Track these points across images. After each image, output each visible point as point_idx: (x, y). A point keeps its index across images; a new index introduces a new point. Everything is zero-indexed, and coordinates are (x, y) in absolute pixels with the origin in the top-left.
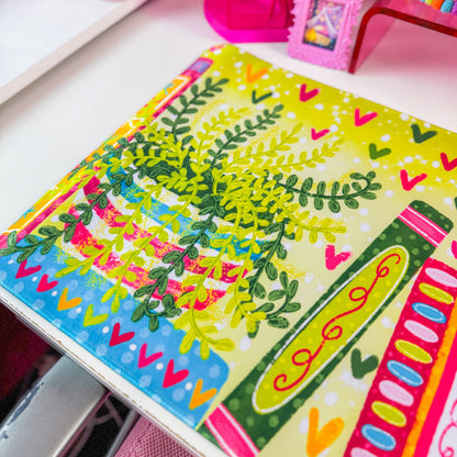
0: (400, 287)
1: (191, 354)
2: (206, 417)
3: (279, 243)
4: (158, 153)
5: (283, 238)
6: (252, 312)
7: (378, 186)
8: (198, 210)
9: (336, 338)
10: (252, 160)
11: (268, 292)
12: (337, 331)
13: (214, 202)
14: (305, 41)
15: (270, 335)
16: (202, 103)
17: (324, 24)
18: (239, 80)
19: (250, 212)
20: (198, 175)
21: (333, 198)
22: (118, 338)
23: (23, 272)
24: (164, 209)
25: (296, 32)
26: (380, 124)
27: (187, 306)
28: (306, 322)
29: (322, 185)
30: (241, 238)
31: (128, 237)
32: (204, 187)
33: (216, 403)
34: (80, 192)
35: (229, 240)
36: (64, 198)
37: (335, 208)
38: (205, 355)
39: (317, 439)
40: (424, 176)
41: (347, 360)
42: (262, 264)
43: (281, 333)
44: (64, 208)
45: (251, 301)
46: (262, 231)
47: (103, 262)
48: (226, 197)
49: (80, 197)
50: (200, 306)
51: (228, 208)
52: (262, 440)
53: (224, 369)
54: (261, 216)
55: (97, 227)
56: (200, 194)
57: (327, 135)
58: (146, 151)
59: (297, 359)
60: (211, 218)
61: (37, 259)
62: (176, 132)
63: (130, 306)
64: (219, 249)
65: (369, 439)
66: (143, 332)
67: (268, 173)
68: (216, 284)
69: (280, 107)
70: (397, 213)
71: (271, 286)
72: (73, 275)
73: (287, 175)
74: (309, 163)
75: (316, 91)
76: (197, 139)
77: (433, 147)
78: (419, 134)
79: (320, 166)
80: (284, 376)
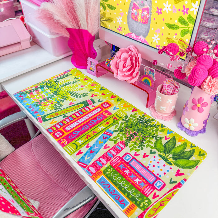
0: (79, 109)
1: (40, 111)
2: (38, 118)
4: (51, 84)
7: (87, 95)
8: (53, 94)
10: (67, 88)
12: (64, 112)
13: (56, 93)
14: (90, 70)
15: (54, 111)
16: (64, 78)
17: (93, 67)
18: (74, 75)
20: (56, 89)
21: (78, 96)
22: (30, 107)
23: (20, 96)
24: (47, 92)
25: (88, 67)
26: (95, 86)
27: (43, 105)
28: (60, 110)
29: (77, 94)
30: (57, 99)
31: (39, 95)
33: (40, 116)
34: (34, 87)
35: (55, 99)
36: (31, 88)
37: (77, 97)
38: (42, 111)
39: (52, 123)
40: (96, 95)
41: (63, 115)
43: (55, 111)
44: (30, 89)
46: (62, 98)
47: (33, 98)
48: (59, 92)
49: (34, 88)
50: (45, 106)
51: (58, 94)
52: (44, 121)
53: (44, 113)
54: (63, 96)
55: (35, 93)
56: (55, 91)
57: (84, 86)
58: (49, 84)
59: (56, 114)
61: (23, 95)
62: (56, 81)
63: (34, 104)
64: (53, 99)
65: (60, 124)
66: (34, 107)
67: (69, 90)
68: (49, 104)
69: (79, 81)
70: (87, 100)
71: (58, 105)
72: (27, 99)
73: (72, 91)
74: (77, 90)
75: (88, 79)
76: (59, 83)
77: (102, 91)
78: (101, 89)
79: (79, 91)
80: (52, 116)
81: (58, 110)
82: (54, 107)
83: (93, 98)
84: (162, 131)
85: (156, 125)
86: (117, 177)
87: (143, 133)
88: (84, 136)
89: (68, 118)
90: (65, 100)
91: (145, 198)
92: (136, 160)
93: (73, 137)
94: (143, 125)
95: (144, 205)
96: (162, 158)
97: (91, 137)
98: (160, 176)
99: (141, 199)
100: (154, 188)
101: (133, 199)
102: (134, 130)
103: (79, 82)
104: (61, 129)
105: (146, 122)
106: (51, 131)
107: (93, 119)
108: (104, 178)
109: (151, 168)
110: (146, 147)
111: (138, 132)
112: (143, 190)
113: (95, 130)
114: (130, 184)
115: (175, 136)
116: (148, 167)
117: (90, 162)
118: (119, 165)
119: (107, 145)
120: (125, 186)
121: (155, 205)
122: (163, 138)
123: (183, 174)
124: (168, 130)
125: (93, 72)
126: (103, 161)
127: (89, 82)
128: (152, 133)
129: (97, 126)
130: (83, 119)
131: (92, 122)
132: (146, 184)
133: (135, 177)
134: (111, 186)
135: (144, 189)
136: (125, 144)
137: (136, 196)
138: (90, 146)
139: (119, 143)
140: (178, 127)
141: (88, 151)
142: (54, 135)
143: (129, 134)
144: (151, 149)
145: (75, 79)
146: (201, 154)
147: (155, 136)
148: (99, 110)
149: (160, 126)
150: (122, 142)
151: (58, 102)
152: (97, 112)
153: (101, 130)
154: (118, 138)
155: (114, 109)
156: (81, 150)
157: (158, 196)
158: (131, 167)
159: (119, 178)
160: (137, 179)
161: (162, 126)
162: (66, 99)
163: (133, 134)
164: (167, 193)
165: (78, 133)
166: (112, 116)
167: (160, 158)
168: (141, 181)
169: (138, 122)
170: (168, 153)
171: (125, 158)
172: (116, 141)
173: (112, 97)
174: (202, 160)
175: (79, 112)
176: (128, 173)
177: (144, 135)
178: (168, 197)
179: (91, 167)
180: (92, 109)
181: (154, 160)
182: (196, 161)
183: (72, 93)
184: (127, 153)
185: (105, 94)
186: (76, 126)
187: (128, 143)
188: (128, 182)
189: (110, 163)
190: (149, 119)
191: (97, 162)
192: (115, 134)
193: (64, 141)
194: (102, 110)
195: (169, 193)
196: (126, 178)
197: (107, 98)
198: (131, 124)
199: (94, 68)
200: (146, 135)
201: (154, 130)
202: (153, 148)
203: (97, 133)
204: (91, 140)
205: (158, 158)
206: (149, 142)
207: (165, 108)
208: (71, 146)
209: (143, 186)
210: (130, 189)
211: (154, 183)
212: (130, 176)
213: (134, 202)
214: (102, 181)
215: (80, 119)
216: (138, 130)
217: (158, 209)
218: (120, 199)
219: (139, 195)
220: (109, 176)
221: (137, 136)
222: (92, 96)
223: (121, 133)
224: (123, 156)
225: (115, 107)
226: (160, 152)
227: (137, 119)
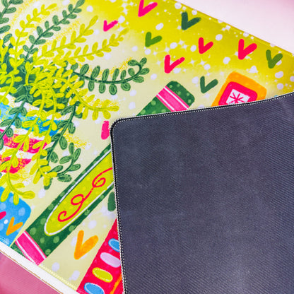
1: (8, 202)
2: (16, 239)
3: (71, 122)
5: (74, 117)
6: (48, 173)
7: (147, 70)
8: (15, 99)
9: (101, 186)
10: (56, 53)
11: (60, 158)
12: (102, 181)
13: (25, 91)
15: (59, 187)
19: (52, 98)
20: (15, 69)
21: (114, 82)
26: (158, 14)
27: (5, 171)
28: (83, 176)
29: (107, 72)
30: (43, 120)
32: (19, 79)
33: (22, 231)
35: (35, 121)
37: (113, 91)
38: (16, 202)
39: (81, 248)
40: (182, 59)
42: (57, 138)
43: (65, 185)
45: (48, 165)
46: (59, 113)
48: (34, 86)
50: (13, 170)
51: (36, 95)
52: (48, 251)
53: (28, 210)
54: (60, 101)
56: (16, 85)
57: (116, 26)
59: (75, 201)
60: (23, 104)
64: (27, 129)
65: (112, 247)
67: (67, 64)
68: (25, 155)
70: (156, 93)
71: (59, 152)
73: (81, 64)
74: (99, 53)
76: (15, 37)
77: (195, 32)
78: (186, 22)
79: (107, 55)
80: (65, 212)
81: (74, 175)
82: (52, 165)
83: (175, 76)
90: (75, 120)
106: (97, 291)
173: (243, 51)
183: (88, 76)
185: (211, 44)
197: (227, 60)
222: (168, 68)
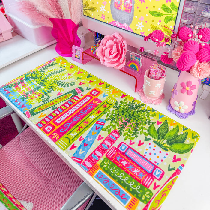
0: (68, 99)
1: (27, 104)
2: (25, 112)
4: (36, 75)
6: (40, 100)
8: (39, 85)
10: (54, 78)
11: (45, 98)
12: (53, 104)
13: (43, 84)
14: (75, 57)
15: (41, 103)
16: (50, 67)
17: (78, 54)
18: (60, 63)
20: (42, 79)
21: (65, 85)
22: (17, 101)
23: (5, 90)
24: (33, 84)
25: (73, 55)
26: (82, 74)
27: (30, 98)
28: (48, 102)
29: (65, 83)
30: (44, 90)
31: (24, 88)
33: (28, 110)
34: (19, 79)
35: (42, 90)
36: (16, 80)
37: (64, 87)
38: (29, 104)
39: (41, 116)
40: (85, 83)
41: (52, 107)
43: (43, 103)
44: (15, 82)
46: (49, 89)
47: (19, 91)
48: (45, 83)
49: (19, 80)
50: (32, 98)
51: (45, 85)
52: (32, 115)
53: (32, 106)
54: (50, 87)
55: (20, 86)
56: (41, 82)
57: (71, 75)
58: (34, 74)
59: (44, 107)
60: (41, 86)
61: (8, 89)
62: (42, 72)
63: (20, 97)
64: (39, 91)
65: (49, 117)
66: (21, 101)
67: (56, 80)
68: (36, 96)
69: (65, 69)
70: (75, 88)
71: (45, 96)
72: (13, 92)
73: (59, 81)
74: (64, 79)
75: (74, 67)
76: (45, 73)
77: (90, 79)
78: (89, 76)
79: (66, 80)
80: (41, 108)
81: (46, 101)
83: (81, 86)
84: (153, 116)
85: (146, 109)
86: (115, 169)
87: (136, 120)
88: (76, 128)
89: (57, 110)
90: (52, 91)
91: (146, 189)
92: (132, 149)
93: (64, 130)
94: (134, 111)
95: (146, 198)
96: (157, 144)
97: (84, 128)
98: (158, 164)
99: (142, 191)
100: (153, 177)
101: (133, 192)
102: (126, 117)
103: (66, 71)
104: (51, 122)
105: (136, 107)
106: (41, 125)
107: (84, 109)
108: (102, 173)
109: (148, 157)
110: (140, 134)
111: (130, 119)
112: (143, 182)
113: (87, 120)
114: (129, 176)
115: (166, 120)
116: (145, 155)
117: (85, 156)
118: (115, 157)
119: (100, 136)
120: (124, 179)
121: (157, 196)
122: (155, 123)
123: (180, 160)
124: (159, 114)
125: (79, 60)
126: (99, 153)
127: (76, 70)
128: (144, 118)
129: (88, 115)
130: (73, 110)
131: (82, 112)
132: (145, 174)
133: (133, 167)
134: (110, 180)
135: (144, 180)
136: (118, 133)
137: (137, 189)
138: (83, 139)
139: (112, 132)
140: (169, 110)
141: (81, 144)
142: (44, 130)
143: (122, 121)
144: (145, 136)
145: (61, 67)
146: (194, 137)
147: (147, 121)
148: (89, 98)
149: (151, 110)
150: (115, 131)
151: (46, 94)
152: (86, 101)
153: (93, 120)
154: (111, 126)
155: (104, 96)
156: (74, 144)
157: (159, 186)
158: (128, 157)
159: (117, 171)
160: (135, 169)
161: (153, 110)
162: (54, 89)
163: (126, 122)
164: (167, 182)
165: (69, 125)
166: (102, 103)
167: (155, 144)
168: (140, 171)
169: (129, 108)
170: (162, 138)
171: (121, 148)
172: (109, 131)
173: (100, 84)
174: (196, 142)
175: (68, 102)
176: (126, 164)
177: (137, 121)
178: (169, 186)
179: (86, 162)
180: (81, 97)
181: (150, 147)
182: (190, 144)
183: (59, 83)
184: (122, 143)
185: (93, 81)
186: (66, 118)
187: (122, 131)
188: (127, 174)
189: (106, 155)
190: (139, 104)
191: (93, 155)
192: (108, 123)
193: (56, 136)
194: (92, 98)
195: (169, 181)
196: (124, 170)
197: (95, 85)
198: (123, 111)
199: (80, 56)
200: (139, 122)
201: (146, 115)
202: (147, 135)
203: (89, 124)
204: (83, 132)
205: (153, 144)
206: (143, 128)
207: (154, 92)
208: (63, 141)
209: (143, 177)
210: (129, 182)
211: (152, 172)
212: (128, 168)
213: (136, 195)
214: (99, 176)
215: (70, 110)
216: (130, 116)
217: (160, 200)
218: (121, 194)
219: (140, 187)
220: (106, 169)
221: (130, 123)
222: (80, 84)
223: (113, 121)
224: (119, 146)
225: (105, 94)
226: (155, 138)
227: (128, 105)
